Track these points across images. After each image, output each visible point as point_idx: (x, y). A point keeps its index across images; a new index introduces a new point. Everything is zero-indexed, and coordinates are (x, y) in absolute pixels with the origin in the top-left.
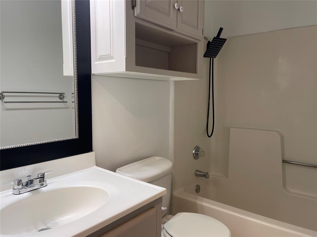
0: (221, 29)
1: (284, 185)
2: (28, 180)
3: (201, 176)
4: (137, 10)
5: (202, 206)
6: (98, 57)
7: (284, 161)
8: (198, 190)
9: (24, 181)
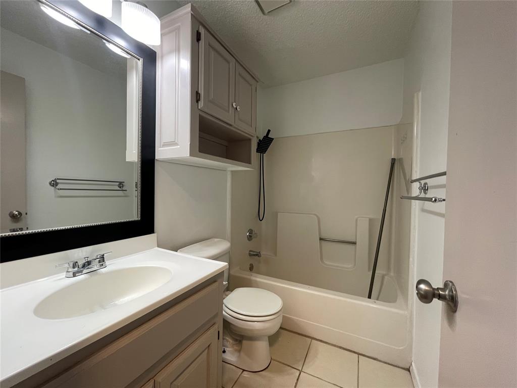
0: (269, 131)
1: (322, 258)
2: (85, 262)
3: (254, 255)
4: (201, 104)
5: (256, 281)
6: (162, 143)
7: (321, 239)
8: (251, 268)
9: (81, 263)
